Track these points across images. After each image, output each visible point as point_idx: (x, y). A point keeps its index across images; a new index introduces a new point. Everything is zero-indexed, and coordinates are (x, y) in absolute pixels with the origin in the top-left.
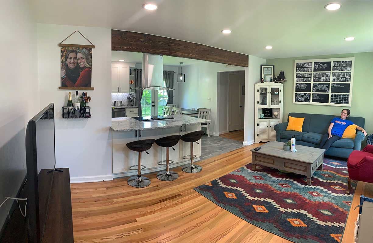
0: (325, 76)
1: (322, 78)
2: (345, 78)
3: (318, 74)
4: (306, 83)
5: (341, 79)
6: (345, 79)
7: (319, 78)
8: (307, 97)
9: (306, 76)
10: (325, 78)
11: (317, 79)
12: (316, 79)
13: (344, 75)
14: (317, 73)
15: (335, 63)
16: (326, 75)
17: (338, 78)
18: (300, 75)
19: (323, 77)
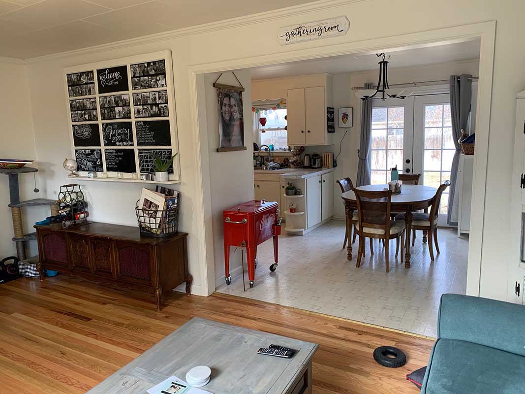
0: (120, 103)
1: (117, 109)
2: (157, 105)
3: (108, 99)
4: (90, 125)
5: (152, 109)
6: (159, 110)
7: (112, 109)
8: (97, 159)
9: (88, 106)
10: (120, 109)
11: (108, 112)
12: (106, 112)
13: (155, 99)
14: (105, 97)
15: (135, 70)
16: (122, 100)
17: (145, 107)
18: (78, 105)
19: (118, 106)
